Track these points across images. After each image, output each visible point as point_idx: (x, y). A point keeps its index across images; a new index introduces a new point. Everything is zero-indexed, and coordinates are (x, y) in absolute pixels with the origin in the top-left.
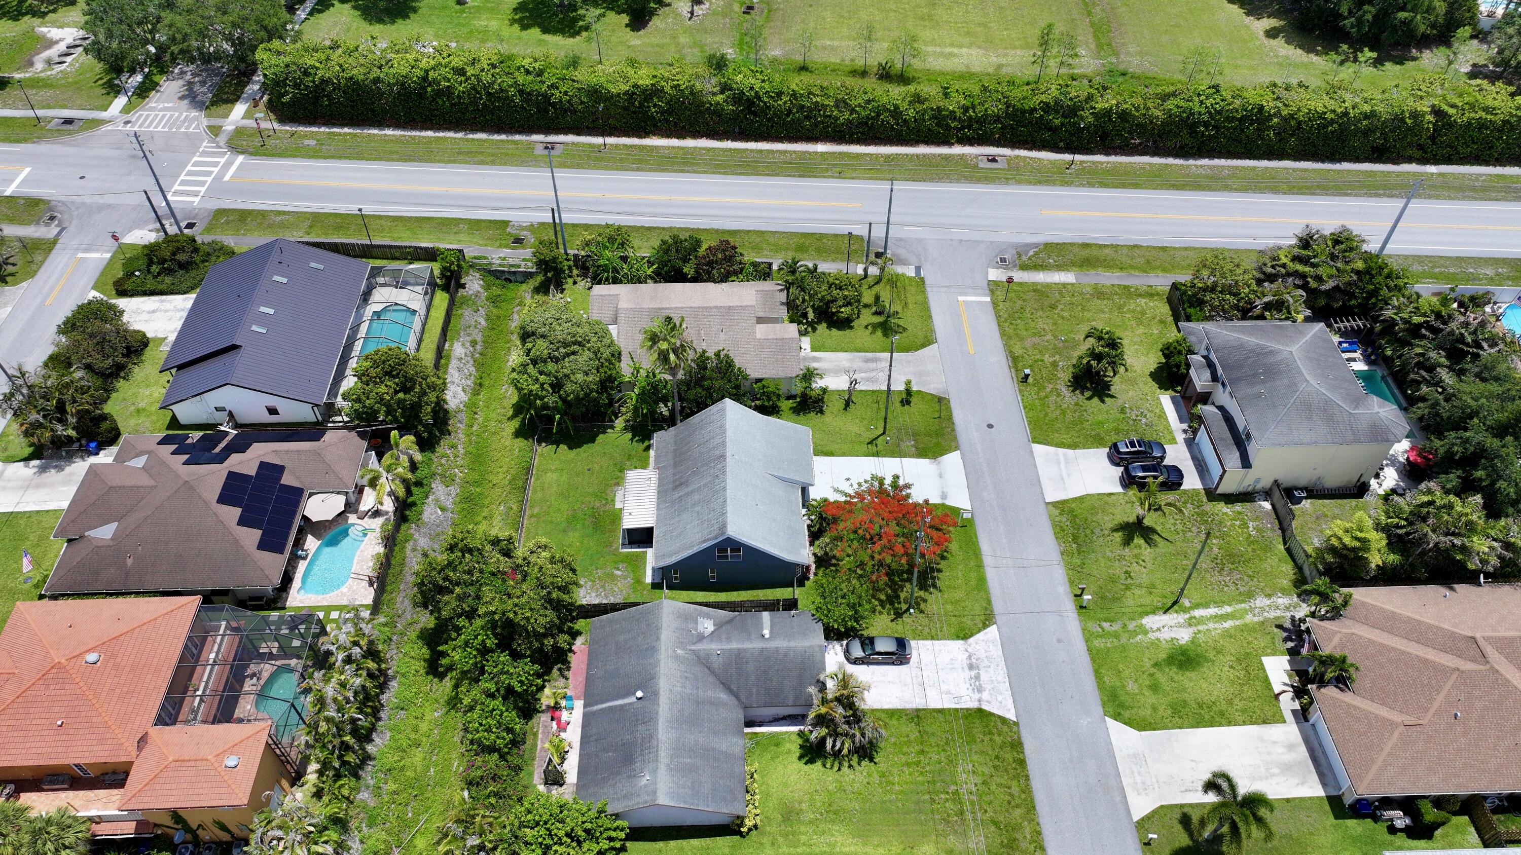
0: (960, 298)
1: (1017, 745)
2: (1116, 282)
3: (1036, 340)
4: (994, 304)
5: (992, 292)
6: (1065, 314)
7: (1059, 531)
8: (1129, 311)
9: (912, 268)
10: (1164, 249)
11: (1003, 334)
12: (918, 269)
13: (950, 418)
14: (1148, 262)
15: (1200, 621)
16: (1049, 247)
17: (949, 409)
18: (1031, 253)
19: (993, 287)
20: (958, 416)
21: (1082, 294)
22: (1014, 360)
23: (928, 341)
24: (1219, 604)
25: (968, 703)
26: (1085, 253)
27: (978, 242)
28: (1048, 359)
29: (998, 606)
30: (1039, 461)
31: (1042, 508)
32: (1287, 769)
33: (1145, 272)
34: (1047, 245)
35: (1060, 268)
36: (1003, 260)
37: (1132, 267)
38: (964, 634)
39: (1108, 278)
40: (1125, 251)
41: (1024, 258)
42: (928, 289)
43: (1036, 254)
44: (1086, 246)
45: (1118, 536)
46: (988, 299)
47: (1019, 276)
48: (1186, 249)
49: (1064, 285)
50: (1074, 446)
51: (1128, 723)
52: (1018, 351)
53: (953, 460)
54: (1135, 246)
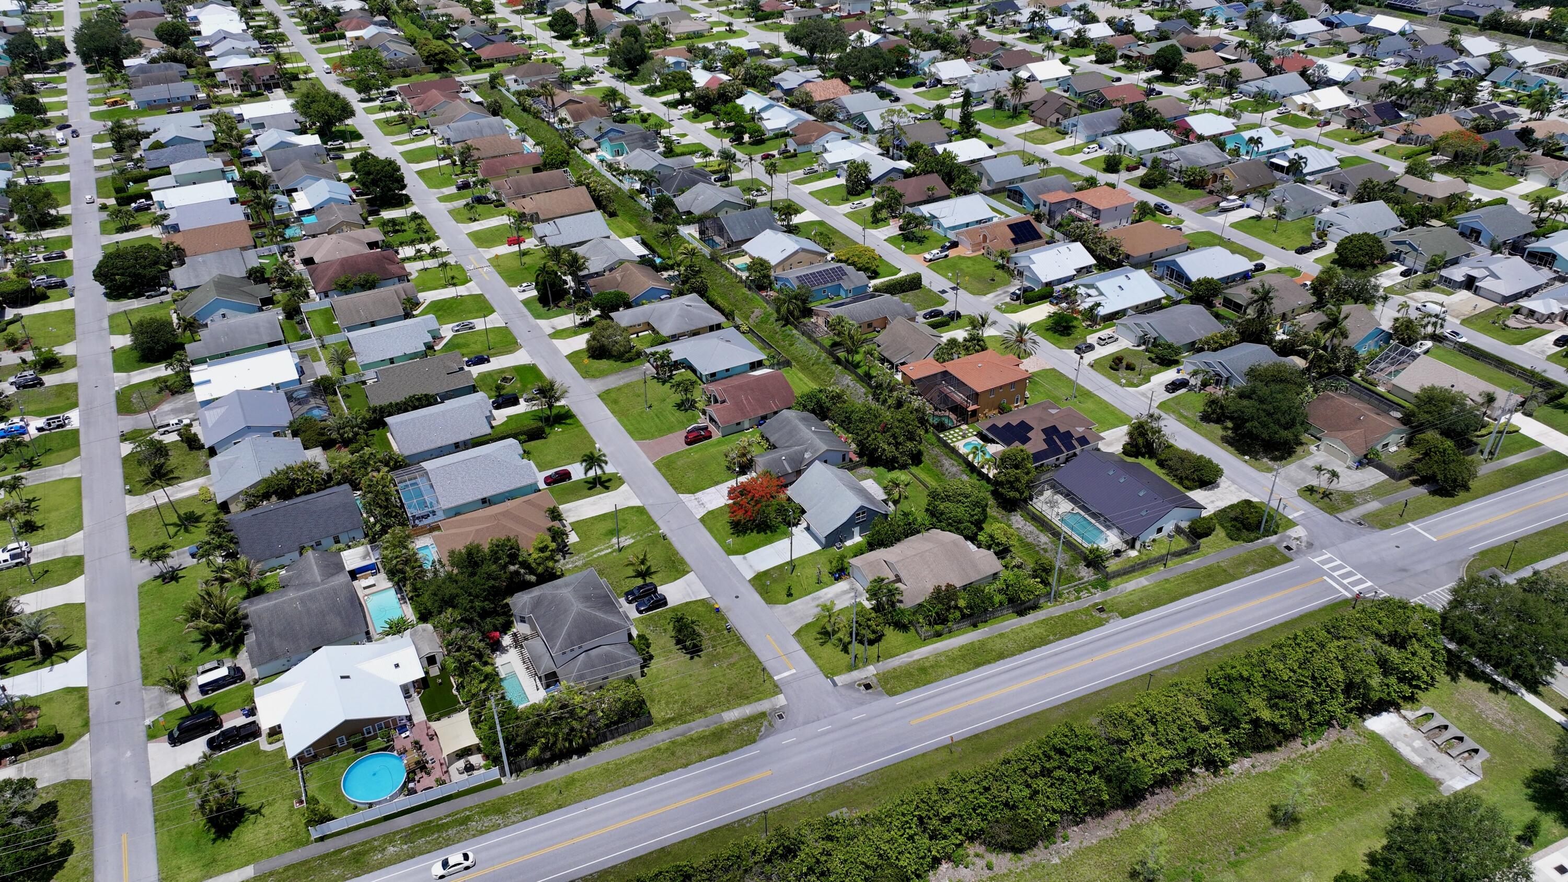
0: (794, 671)
1: (675, 489)
2: (692, 724)
3: (732, 660)
4: (771, 677)
5: (776, 686)
6: (719, 685)
7: (682, 562)
8: (676, 702)
9: (840, 684)
10: (663, 772)
11: (755, 657)
12: (835, 684)
13: (761, 595)
14: (673, 754)
15: (607, 548)
16: (751, 740)
17: (764, 599)
18: (763, 729)
19: (776, 689)
20: (757, 597)
21: (713, 706)
22: (740, 642)
23: (798, 634)
24: (601, 556)
25: (699, 494)
26: (722, 746)
27: (806, 723)
28: (719, 649)
29: (700, 525)
30: (703, 589)
31: (694, 568)
32: (569, 510)
33: (673, 742)
34: (755, 741)
35: (737, 724)
36: (781, 717)
37: (684, 744)
38: (710, 513)
39: (699, 726)
40: (694, 758)
41: (766, 723)
42: (818, 670)
43: (759, 731)
44: (724, 752)
45: (653, 570)
46: (776, 678)
47: (764, 705)
48: (645, 779)
49: (729, 709)
50: (687, 604)
51: (633, 508)
52: (740, 649)
53: (749, 575)
54: (686, 766)
